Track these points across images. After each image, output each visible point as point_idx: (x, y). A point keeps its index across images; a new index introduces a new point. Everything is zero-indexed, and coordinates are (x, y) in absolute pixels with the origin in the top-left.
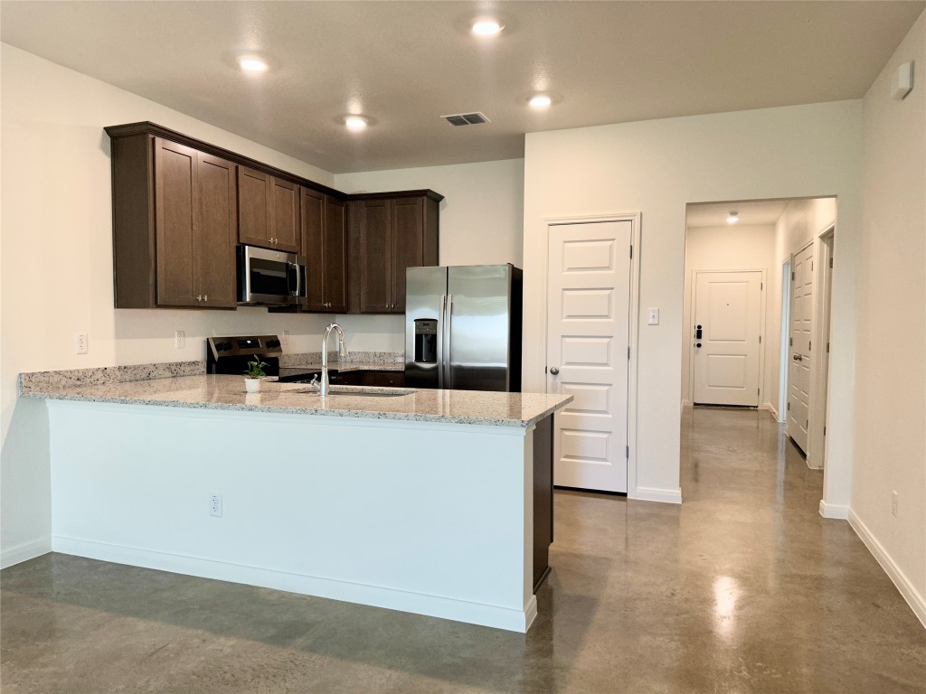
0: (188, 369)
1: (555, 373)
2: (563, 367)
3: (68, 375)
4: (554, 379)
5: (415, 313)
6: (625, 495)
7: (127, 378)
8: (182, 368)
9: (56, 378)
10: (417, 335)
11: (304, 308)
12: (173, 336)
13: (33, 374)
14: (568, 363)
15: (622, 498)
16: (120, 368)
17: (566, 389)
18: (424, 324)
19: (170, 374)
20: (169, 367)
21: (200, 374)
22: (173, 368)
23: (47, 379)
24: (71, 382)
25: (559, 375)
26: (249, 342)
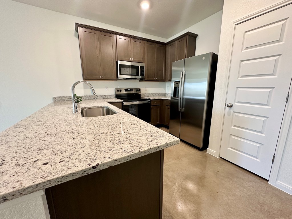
0: (108, 97)
1: (231, 106)
2: (236, 104)
3: (67, 97)
4: (229, 110)
5: (174, 79)
6: (268, 181)
7: (87, 99)
8: (107, 96)
9: (64, 98)
10: (174, 88)
11: (145, 80)
12: (104, 88)
13: (56, 97)
14: (238, 102)
15: (266, 182)
16: (84, 96)
17: (235, 115)
18: (176, 83)
19: (102, 98)
20: (102, 96)
21: (113, 98)
22: (103, 96)
23: (61, 98)
24: (68, 99)
25: (232, 108)
26: (129, 90)
